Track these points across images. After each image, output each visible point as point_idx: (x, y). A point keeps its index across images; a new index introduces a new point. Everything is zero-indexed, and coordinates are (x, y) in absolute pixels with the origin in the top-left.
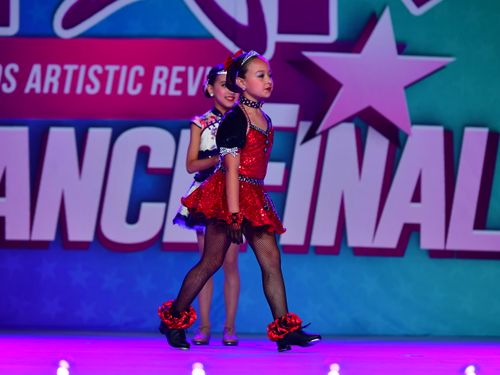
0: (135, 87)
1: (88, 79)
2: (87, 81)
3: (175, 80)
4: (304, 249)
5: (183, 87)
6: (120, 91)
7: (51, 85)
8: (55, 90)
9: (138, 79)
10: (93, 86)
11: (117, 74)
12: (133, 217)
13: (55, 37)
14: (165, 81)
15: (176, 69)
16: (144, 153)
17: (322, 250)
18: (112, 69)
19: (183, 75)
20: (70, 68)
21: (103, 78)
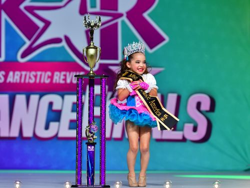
0: (47, 80)
1: (30, 77)
2: (30, 78)
3: (62, 77)
4: (110, 139)
5: (65, 80)
6: (42, 81)
7: (17, 80)
8: (18, 81)
9: (49, 77)
10: (32, 79)
11: (41, 76)
12: (47, 127)
13: (17, 62)
14: (59, 78)
15: (63, 73)
16: (51, 104)
17: (116, 139)
18: (39, 73)
19: (65, 76)
20: (24, 73)
21: (36, 77)
